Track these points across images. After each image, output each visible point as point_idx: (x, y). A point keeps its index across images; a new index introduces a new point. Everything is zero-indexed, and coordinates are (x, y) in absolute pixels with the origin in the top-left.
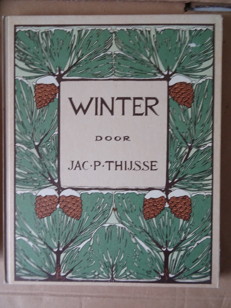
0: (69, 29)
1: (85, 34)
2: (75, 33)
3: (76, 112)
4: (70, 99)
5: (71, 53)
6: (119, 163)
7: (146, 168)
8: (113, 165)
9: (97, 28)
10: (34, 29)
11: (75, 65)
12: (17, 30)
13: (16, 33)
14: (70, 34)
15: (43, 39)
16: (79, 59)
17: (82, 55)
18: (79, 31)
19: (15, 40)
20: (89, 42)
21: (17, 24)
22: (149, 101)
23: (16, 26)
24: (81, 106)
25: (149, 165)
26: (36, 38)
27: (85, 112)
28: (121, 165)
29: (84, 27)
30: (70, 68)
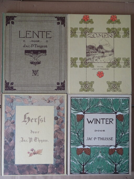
0: (87, 98)
1: (92, 100)
2: (89, 99)
3: (89, 123)
4: (87, 119)
5: (87, 106)
6: (102, 138)
7: (110, 140)
8: (100, 139)
9: (95, 98)
10: (77, 98)
11: (89, 109)
12: (72, 98)
13: (71, 99)
14: (87, 100)
15: (79, 101)
16: (90, 107)
17: (91, 106)
18: (90, 99)
19: (71, 101)
20: (93, 102)
21: (72, 96)
22: (110, 120)
23: (71, 97)
24: (90, 121)
25: (111, 139)
26: (77, 101)
27: (92, 123)
28: (102, 139)
29: (91, 98)
30: (87, 110)
